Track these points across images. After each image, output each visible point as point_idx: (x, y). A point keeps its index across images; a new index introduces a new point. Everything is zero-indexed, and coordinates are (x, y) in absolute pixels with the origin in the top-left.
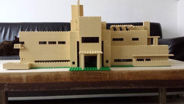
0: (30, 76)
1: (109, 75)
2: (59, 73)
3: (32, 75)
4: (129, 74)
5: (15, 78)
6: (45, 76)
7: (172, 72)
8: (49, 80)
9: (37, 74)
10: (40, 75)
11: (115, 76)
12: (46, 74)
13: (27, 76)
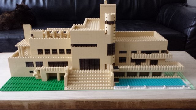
0: (32, 104)
1: (119, 103)
2: (63, 101)
3: (34, 103)
4: (142, 103)
5: (16, 106)
6: (48, 104)
7: (190, 101)
8: (53, 107)
9: (40, 102)
10: (42, 103)
11: (126, 105)
12: (48, 102)
13: (29, 104)
